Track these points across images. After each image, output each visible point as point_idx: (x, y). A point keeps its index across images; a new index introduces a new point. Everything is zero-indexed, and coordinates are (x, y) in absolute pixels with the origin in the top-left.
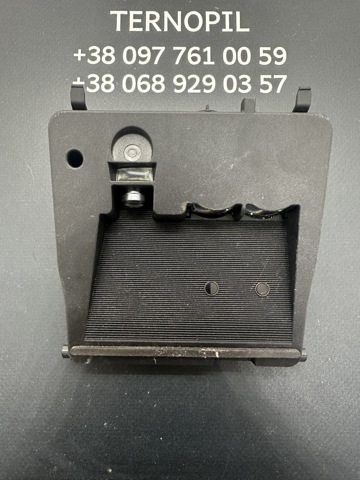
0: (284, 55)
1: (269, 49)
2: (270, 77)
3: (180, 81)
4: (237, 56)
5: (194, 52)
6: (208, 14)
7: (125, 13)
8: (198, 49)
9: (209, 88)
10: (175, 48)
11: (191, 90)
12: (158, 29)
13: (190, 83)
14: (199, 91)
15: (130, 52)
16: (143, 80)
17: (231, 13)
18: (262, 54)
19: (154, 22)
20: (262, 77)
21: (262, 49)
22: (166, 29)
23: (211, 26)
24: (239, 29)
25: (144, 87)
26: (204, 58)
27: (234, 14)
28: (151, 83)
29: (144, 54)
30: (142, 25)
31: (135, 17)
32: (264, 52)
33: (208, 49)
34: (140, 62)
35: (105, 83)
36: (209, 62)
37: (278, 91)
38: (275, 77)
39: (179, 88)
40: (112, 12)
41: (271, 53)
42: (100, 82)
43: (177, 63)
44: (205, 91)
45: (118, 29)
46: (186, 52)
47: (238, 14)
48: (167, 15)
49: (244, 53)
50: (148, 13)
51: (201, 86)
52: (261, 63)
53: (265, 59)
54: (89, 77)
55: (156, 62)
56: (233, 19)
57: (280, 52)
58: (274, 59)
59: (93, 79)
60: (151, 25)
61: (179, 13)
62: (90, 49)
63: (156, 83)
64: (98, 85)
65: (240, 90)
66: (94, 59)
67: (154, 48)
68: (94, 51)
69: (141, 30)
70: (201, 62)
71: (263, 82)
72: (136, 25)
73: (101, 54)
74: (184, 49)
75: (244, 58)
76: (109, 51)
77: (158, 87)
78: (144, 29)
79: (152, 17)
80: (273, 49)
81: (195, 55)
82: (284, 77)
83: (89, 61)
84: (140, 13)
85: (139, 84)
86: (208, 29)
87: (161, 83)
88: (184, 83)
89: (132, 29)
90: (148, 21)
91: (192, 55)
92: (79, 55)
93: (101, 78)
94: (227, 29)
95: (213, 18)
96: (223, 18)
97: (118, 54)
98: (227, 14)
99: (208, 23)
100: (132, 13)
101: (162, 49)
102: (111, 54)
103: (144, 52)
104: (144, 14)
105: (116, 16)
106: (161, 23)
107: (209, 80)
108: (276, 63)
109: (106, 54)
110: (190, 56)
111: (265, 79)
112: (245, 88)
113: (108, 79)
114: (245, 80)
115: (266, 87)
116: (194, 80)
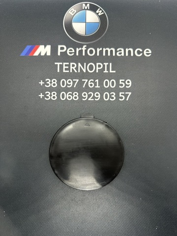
0: (130, 83)
1: (124, 80)
2: (124, 93)
3: (85, 95)
4: (110, 84)
5: (91, 82)
6: (97, 64)
7: (61, 63)
8: (93, 80)
9: (97, 98)
10: (83, 80)
11: (89, 99)
12: (76, 71)
13: (89, 96)
14: (93, 100)
15: (63, 82)
16: (69, 94)
17: (107, 64)
18: (121, 83)
19: (74, 68)
20: (120, 93)
21: (121, 80)
22: (79, 71)
23: (99, 70)
24: (111, 71)
25: (69, 97)
26: (95, 85)
27: (109, 64)
28: (73, 96)
29: (70, 83)
30: (69, 69)
31: (66, 65)
32: (122, 82)
33: (97, 81)
34: (68, 86)
35: (53, 95)
36: (97, 87)
37: (127, 100)
38: (126, 93)
39: (85, 98)
40: (56, 63)
41: (124, 82)
42: (51, 95)
43: (84, 87)
44: (96, 99)
45: (58, 71)
46: (88, 82)
47: (111, 64)
48: (79, 64)
49: (113, 82)
50: (71, 64)
51: (94, 97)
52: (120, 87)
53: (122, 85)
54: (46, 93)
55: (75, 87)
56: (108, 66)
57: (128, 82)
58: (126, 85)
59: (48, 94)
60: (73, 69)
61: (85, 64)
62: (46, 80)
63: (75, 96)
64: (50, 97)
65: (111, 99)
66: (48, 85)
67: (74, 80)
68: (48, 81)
69: (68, 71)
70: (94, 87)
71: (120, 96)
72: (66, 69)
73: (51, 83)
74: (87, 80)
75: (113, 85)
76: (54, 81)
77: (76, 98)
78: (70, 71)
79: (73, 66)
80: (125, 81)
81: (91, 83)
82: (130, 93)
83: (46, 86)
84: (68, 63)
85: (68, 96)
86: (97, 71)
87: (77, 96)
88: (87, 96)
89: (64, 71)
90: (71, 68)
91: (90, 83)
92: (42, 83)
93: (51, 94)
94: (106, 71)
95: (99, 66)
96: (104, 66)
97: (58, 83)
98: (106, 64)
99: (98, 68)
100: (64, 64)
101: (78, 80)
102: (55, 83)
103: (70, 82)
104: (70, 64)
105: (57, 65)
106: (77, 69)
107: (97, 95)
108: (127, 87)
109: (53, 83)
110: (89, 84)
111: (122, 94)
112: (113, 98)
113: (54, 94)
114: (113, 94)
115: (122, 98)
116: (91, 94)
